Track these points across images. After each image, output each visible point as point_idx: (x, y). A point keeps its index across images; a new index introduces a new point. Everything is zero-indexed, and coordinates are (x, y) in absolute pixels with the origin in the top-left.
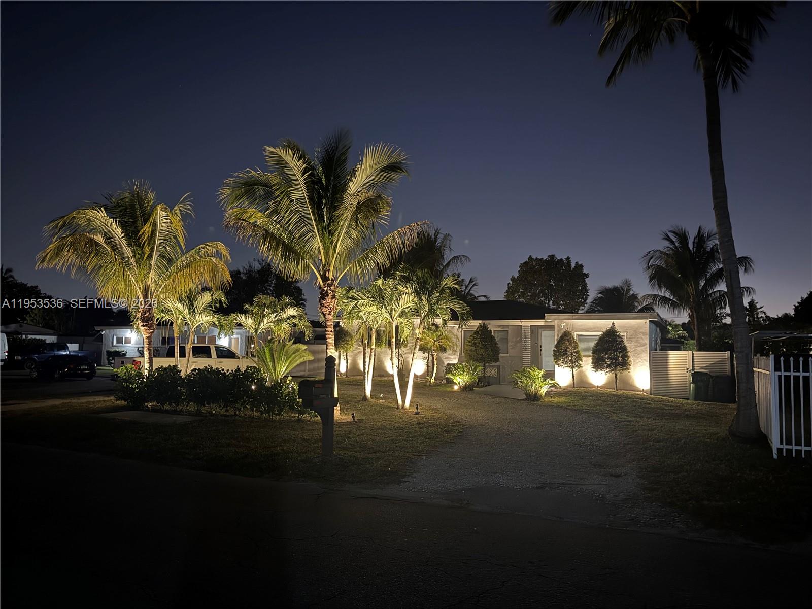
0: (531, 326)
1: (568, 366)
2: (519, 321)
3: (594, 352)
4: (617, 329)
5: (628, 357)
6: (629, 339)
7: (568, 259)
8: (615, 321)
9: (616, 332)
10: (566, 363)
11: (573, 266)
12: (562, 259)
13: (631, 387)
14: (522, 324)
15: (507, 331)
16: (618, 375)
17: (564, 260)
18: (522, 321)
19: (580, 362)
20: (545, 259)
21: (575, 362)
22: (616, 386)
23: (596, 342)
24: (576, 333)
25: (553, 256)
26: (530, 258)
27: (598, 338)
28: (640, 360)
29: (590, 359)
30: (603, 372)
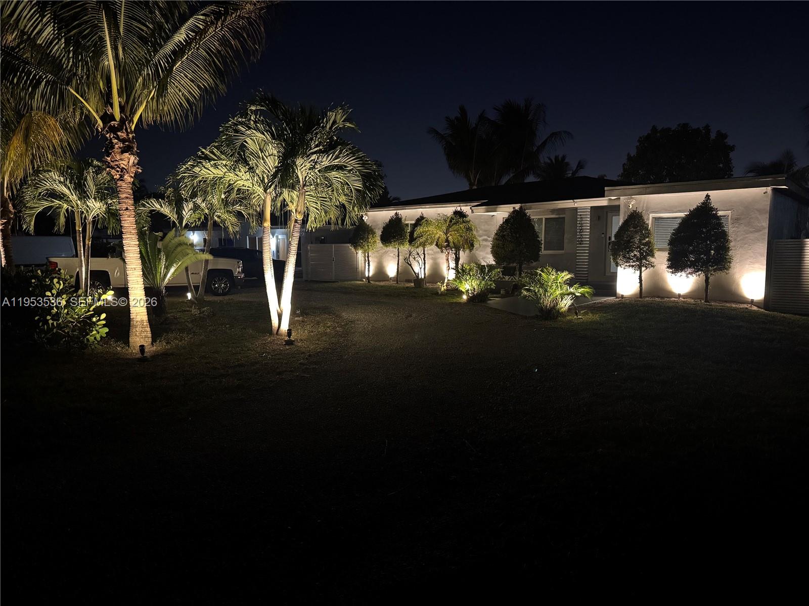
0: (591, 207)
1: (629, 266)
2: (572, 201)
3: (672, 243)
4: (714, 204)
5: (727, 249)
6: (737, 220)
7: (707, 128)
8: (710, 193)
9: (712, 209)
10: (628, 260)
11: (713, 136)
12: (698, 128)
13: (732, 296)
14: (576, 205)
15: (564, 218)
16: (711, 279)
17: (701, 129)
18: (575, 200)
19: (652, 260)
20: (673, 129)
21: (642, 261)
22: (706, 295)
23: (676, 226)
24: (651, 216)
25: (685, 126)
26: (654, 129)
27: (679, 221)
28: (752, 255)
29: (665, 255)
30: (683, 274)
